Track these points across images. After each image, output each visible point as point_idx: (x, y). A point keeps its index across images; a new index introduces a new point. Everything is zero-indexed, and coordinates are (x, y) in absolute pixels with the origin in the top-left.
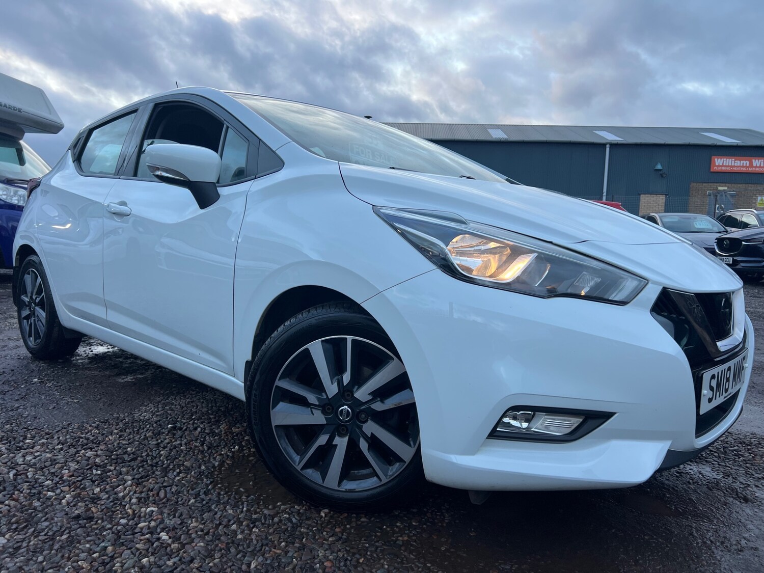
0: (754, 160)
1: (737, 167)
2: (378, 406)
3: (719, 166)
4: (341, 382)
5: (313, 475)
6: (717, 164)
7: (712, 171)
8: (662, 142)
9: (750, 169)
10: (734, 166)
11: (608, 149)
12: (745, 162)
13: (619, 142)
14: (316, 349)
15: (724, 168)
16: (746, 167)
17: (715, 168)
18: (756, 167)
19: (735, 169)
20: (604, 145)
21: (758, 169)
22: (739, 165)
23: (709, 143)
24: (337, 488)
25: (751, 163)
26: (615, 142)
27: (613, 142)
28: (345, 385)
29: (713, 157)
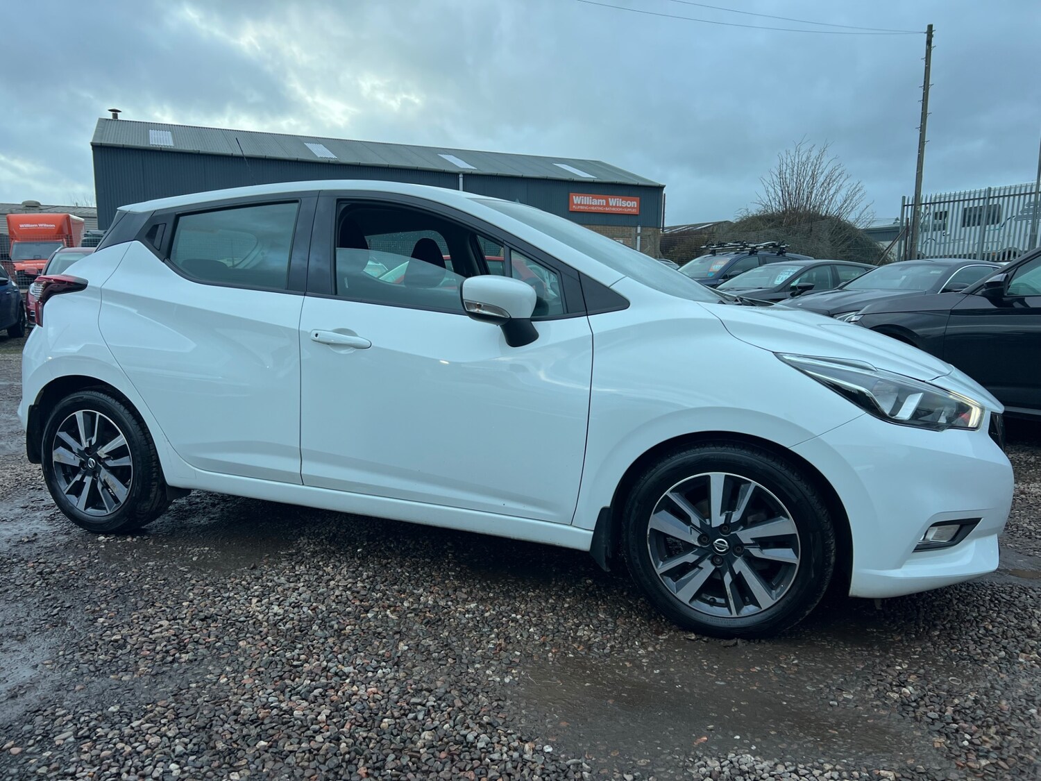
0: (610, 199)
1: (595, 206)
2: (756, 552)
3: (577, 205)
4: (729, 518)
5: (669, 583)
6: (575, 202)
7: (570, 210)
8: (520, 175)
9: (607, 209)
10: (592, 206)
11: (461, 180)
12: (601, 201)
13: (474, 172)
14: (717, 480)
15: (582, 207)
16: (603, 206)
17: (574, 206)
18: (612, 207)
19: (593, 208)
20: (456, 175)
21: (614, 209)
22: (596, 204)
23: (567, 177)
24: (687, 603)
25: (607, 202)
26: (470, 172)
27: (467, 171)
28: (732, 522)
29: (571, 194)
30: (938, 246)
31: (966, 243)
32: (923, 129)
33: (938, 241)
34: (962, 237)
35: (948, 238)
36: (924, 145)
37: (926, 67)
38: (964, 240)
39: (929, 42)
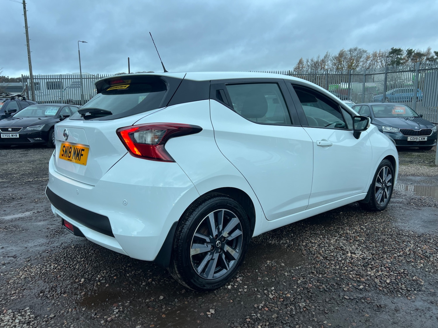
30: (38, 97)
31: (51, 96)
32: (28, 46)
33: (38, 95)
34: (49, 94)
35: (42, 94)
36: (30, 53)
37: (25, 19)
38: (50, 95)
39: (25, 8)
